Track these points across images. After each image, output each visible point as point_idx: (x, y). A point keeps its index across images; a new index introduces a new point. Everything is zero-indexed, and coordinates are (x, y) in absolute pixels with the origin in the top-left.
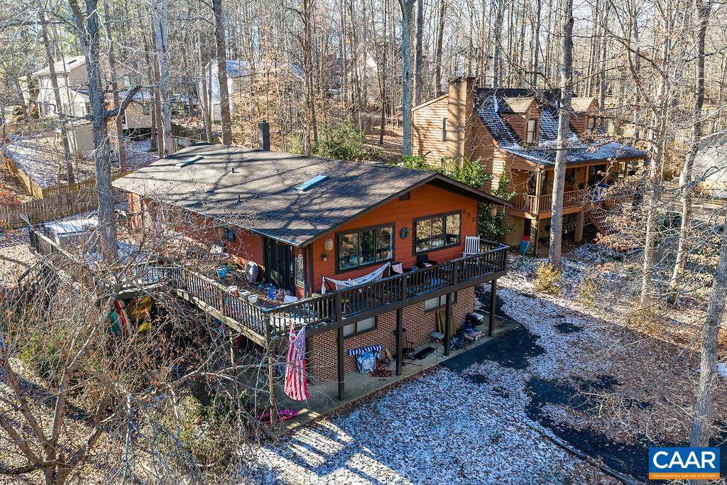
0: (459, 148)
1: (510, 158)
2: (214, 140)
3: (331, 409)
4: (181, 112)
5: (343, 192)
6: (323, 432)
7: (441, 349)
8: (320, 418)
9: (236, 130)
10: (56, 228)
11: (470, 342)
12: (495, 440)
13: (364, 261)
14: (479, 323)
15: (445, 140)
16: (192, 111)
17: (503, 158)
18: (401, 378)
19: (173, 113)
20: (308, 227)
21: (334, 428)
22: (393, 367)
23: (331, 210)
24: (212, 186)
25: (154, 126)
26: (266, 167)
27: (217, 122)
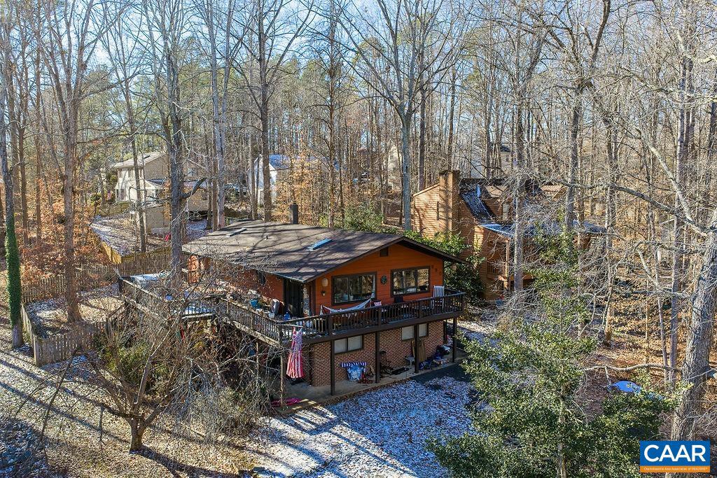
0: (447, 225)
1: (486, 232)
2: (258, 217)
3: (325, 400)
4: (233, 198)
5: (339, 250)
6: (317, 412)
7: (413, 369)
8: (316, 405)
9: (275, 212)
10: (139, 278)
11: (437, 365)
12: (439, 423)
13: (354, 299)
14: (446, 353)
15: (438, 219)
16: (241, 196)
17: (481, 233)
18: (379, 384)
19: (226, 199)
20: (312, 270)
21: (325, 410)
22: (374, 378)
23: (329, 260)
24: (251, 248)
25: (210, 209)
26: (290, 235)
27: (261, 206)
